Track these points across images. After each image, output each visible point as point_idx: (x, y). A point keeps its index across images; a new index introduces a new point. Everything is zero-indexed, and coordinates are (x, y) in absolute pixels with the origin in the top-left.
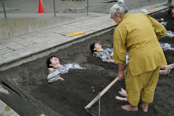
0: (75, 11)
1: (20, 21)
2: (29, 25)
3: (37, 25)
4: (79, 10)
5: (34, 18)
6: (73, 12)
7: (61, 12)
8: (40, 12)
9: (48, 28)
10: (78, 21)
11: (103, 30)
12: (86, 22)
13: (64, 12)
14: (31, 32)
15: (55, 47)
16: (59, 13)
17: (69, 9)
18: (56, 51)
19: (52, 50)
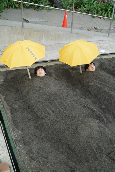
0: (101, 30)
1: (35, 31)
2: (42, 37)
3: (50, 38)
4: (105, 29)
5: (49, 31)
6: (99, 31)
7: (85, 29)
8: (63, 26)
9: (62, 42)
10: (95, 40)
11: (111, 54)
12: (103, 43)
13: (88, 30)
14: (44, 43)
15: (52, 61)
16: (82, 30)
17: (95, 27)
18: (53, 65)
19: (48, 63)
